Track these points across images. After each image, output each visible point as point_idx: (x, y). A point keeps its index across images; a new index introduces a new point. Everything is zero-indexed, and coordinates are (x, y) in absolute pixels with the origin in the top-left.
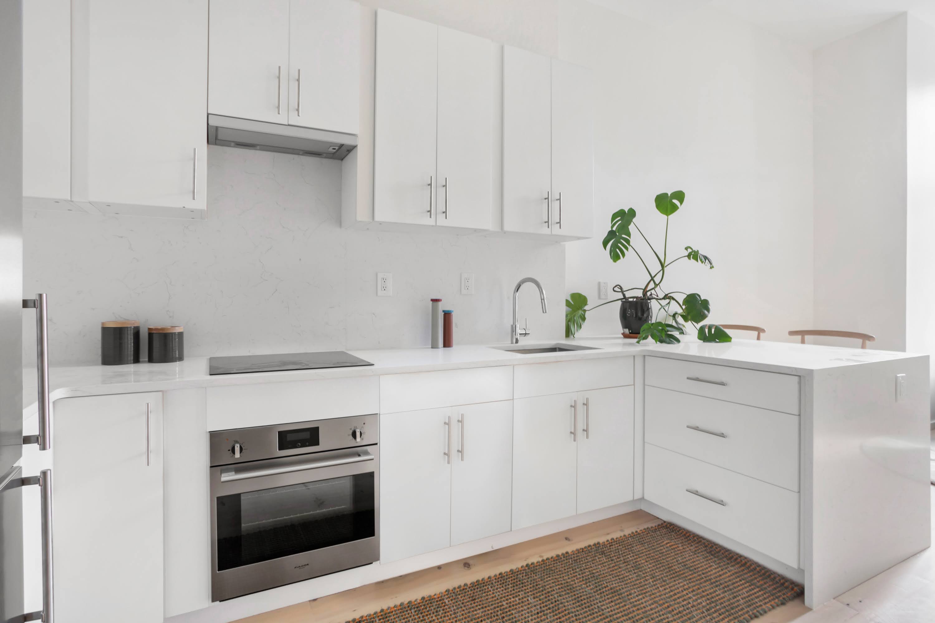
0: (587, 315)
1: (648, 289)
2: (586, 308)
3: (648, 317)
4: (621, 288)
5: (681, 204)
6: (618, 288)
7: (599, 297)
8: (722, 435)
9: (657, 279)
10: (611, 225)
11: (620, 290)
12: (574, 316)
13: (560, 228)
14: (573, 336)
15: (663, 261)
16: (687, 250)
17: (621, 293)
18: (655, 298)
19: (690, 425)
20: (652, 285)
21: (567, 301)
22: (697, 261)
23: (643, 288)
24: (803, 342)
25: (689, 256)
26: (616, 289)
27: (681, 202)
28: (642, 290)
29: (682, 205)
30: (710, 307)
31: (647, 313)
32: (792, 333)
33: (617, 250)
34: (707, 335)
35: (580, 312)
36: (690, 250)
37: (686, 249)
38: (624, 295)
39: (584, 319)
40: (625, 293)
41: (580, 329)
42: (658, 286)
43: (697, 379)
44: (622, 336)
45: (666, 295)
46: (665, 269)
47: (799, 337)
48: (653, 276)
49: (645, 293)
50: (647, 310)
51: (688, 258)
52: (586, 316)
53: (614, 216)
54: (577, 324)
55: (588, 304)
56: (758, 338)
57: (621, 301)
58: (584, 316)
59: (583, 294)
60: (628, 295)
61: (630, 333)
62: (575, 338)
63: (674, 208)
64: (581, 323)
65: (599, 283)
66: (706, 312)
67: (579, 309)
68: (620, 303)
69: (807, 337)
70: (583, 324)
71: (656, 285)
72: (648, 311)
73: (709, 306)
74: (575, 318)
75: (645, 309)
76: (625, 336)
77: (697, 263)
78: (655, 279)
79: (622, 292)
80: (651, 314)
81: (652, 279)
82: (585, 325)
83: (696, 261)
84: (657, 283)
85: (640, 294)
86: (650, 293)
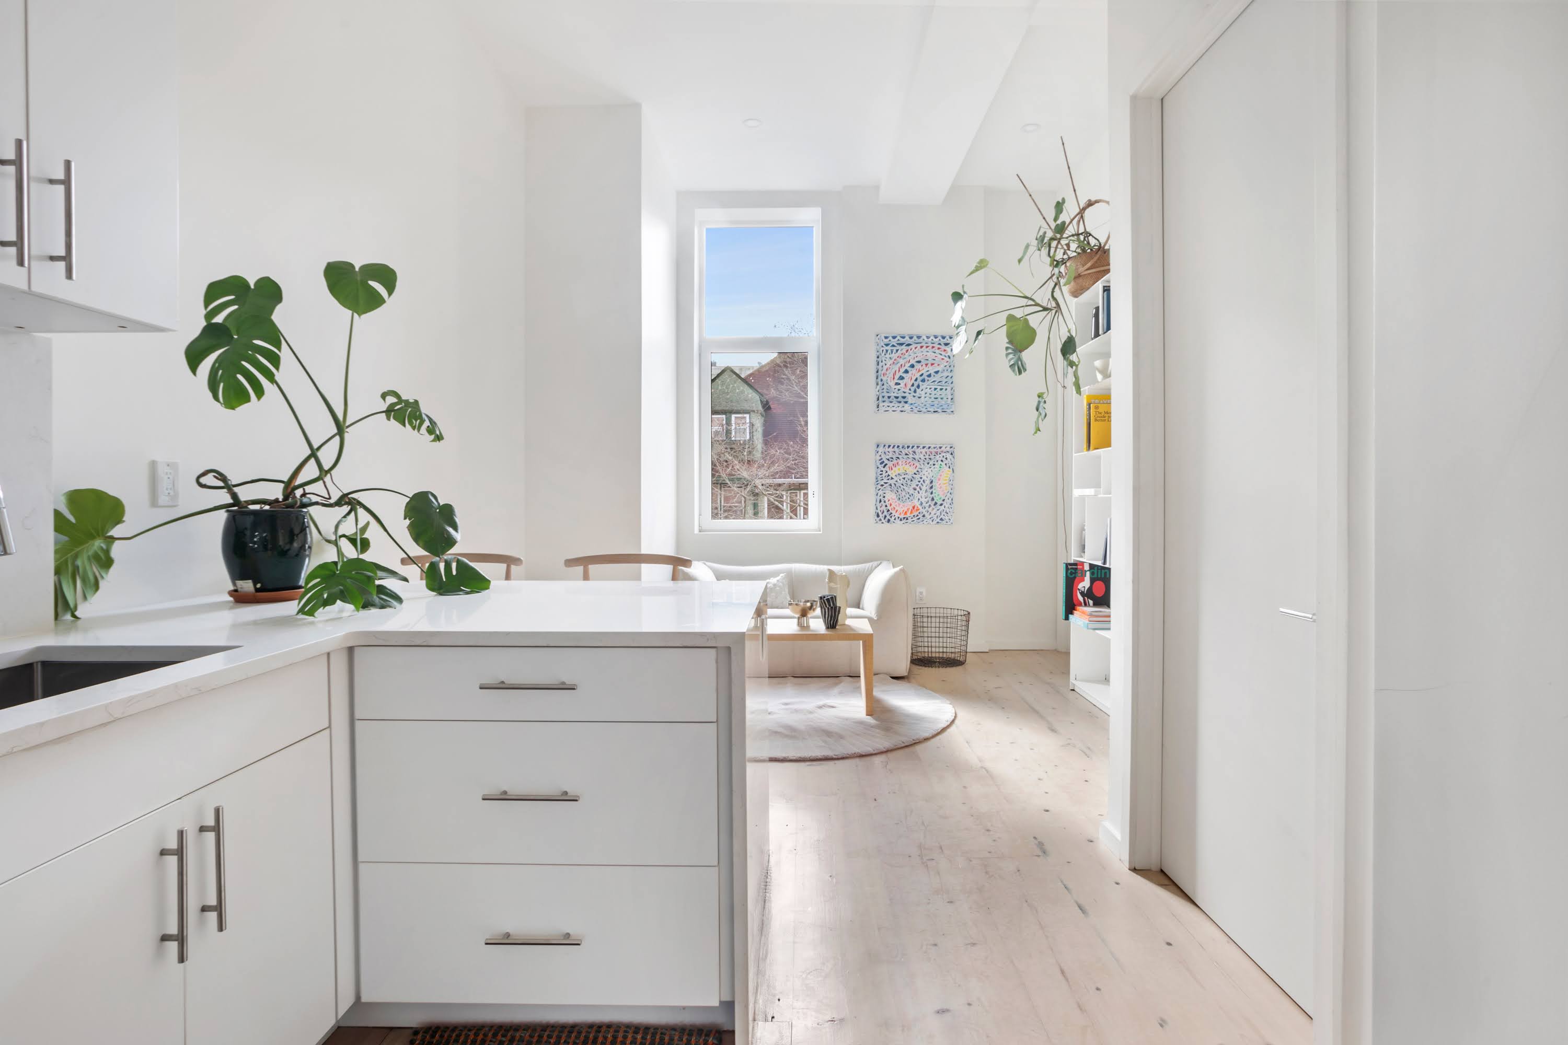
0: (117, 550)
1: (298, 481)
2: (115, 532)
3: (302, 548)
4: (222, 477)
5: (390, 294)
6: (215, 477)
7: (154, 503)
8: (566, 797)
9: (327, 456)
10: (203, 312)
11: (221, 484)
12: (76, 557)
13: (69, 275)
14: (74, 616)
15: (340, 416)
16: (384, 400)
17: (225, 490)
18: (317, 503)
19: (487, 792)
20: (311, 471)
21: (57, 514)
22: (404, 425)
23: (286, 479)
24: (586, 577)
25: (389, 412)
26: (209, 480)
27: (391, 289)
28: (282, 485)
29: (392, 297)
30: (457, 520)
31: (301, 536)
32: (570, 563)
33: (240, 377)
34: (444, 580)
35: (98, 544)
36: (391, 400)
37: (384, 396)
38: (234, 496)
39: (106, 562)
40: (236, 489)
41: (95, 593)
42: (329, 475)
43: (502, 686)
44: (231, 599)
45: (345, 496)
46: (348, 436)
47: (580, 569)
48: (315, 446)
49: (289, 490)
50: (301, 532)
51: (387, 415)
52: (114, 554)
53: (214, 290)
54: (84, 581)
55: (124, 521)
56: (508, 577)
57: (228, 511)
58: (107, 552)
59: (112, 492)
60: (245, 494)
61: (257, 590)
62: (79, 622)
63: (375, 301)
64: (97, 574)
65: (153, 465)
66: (450, 530)
67: (92, 537)
68: (222, 515)
69: (592, 568)
70: (102, 577)
71: (324, 473)
72: (303, 533)
73: (455, 517)
74: (79, 562)
75: (296, 531)
76: (240, 598)
77: (403, 427)
78: (319, 454)
79: (228, 487)
80: (309, 539)
81: (313, 454)
82: (110, 580)
83: (402, 425)
84: (326, 467)
85: (276, 492)
86: (303, 491)
